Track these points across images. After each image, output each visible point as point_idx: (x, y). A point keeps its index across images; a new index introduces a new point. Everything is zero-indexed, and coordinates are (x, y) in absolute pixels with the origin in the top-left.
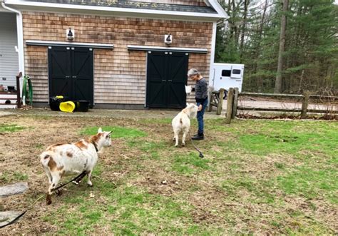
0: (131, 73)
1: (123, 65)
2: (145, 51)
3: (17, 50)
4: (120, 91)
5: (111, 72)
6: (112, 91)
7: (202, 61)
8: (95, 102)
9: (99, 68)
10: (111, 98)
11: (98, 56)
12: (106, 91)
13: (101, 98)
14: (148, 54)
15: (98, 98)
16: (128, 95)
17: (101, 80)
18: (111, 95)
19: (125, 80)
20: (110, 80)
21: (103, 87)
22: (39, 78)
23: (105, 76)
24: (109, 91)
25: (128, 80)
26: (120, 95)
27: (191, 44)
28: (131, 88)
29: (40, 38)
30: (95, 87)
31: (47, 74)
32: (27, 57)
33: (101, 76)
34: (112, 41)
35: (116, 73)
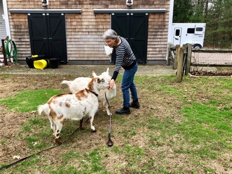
0: (98, 34)
1: (91, 27)
2: (109, 13)
3: (4, 18)
4: (89, 49)
5: (80, 33)
6: (82, 49)
7: (161, 20)
8: (68, 59)
9: (70, 30)
10: (81, 56)
11: (69, 20)
12: (77, 49)
13: (73, 55)
14: (112, 16)
15: (71, 56)
16: (96, 52)
17: (73, 40)
18: (82, 52)
19: (93, 40)
20: (79, 40)
21: (74, 46)
22: (22, 40)
23: (76, 37)
24: (79, 49)
25: (95, 40)
26: (89, 52)
27: (151, 5)
28: (98, 46)
29: (21, 6)
30: (68, 46)
31: (29, 37)
32: (12, 23)
33: (73, 37)
34: (80, 6)
35: (85, 34)
